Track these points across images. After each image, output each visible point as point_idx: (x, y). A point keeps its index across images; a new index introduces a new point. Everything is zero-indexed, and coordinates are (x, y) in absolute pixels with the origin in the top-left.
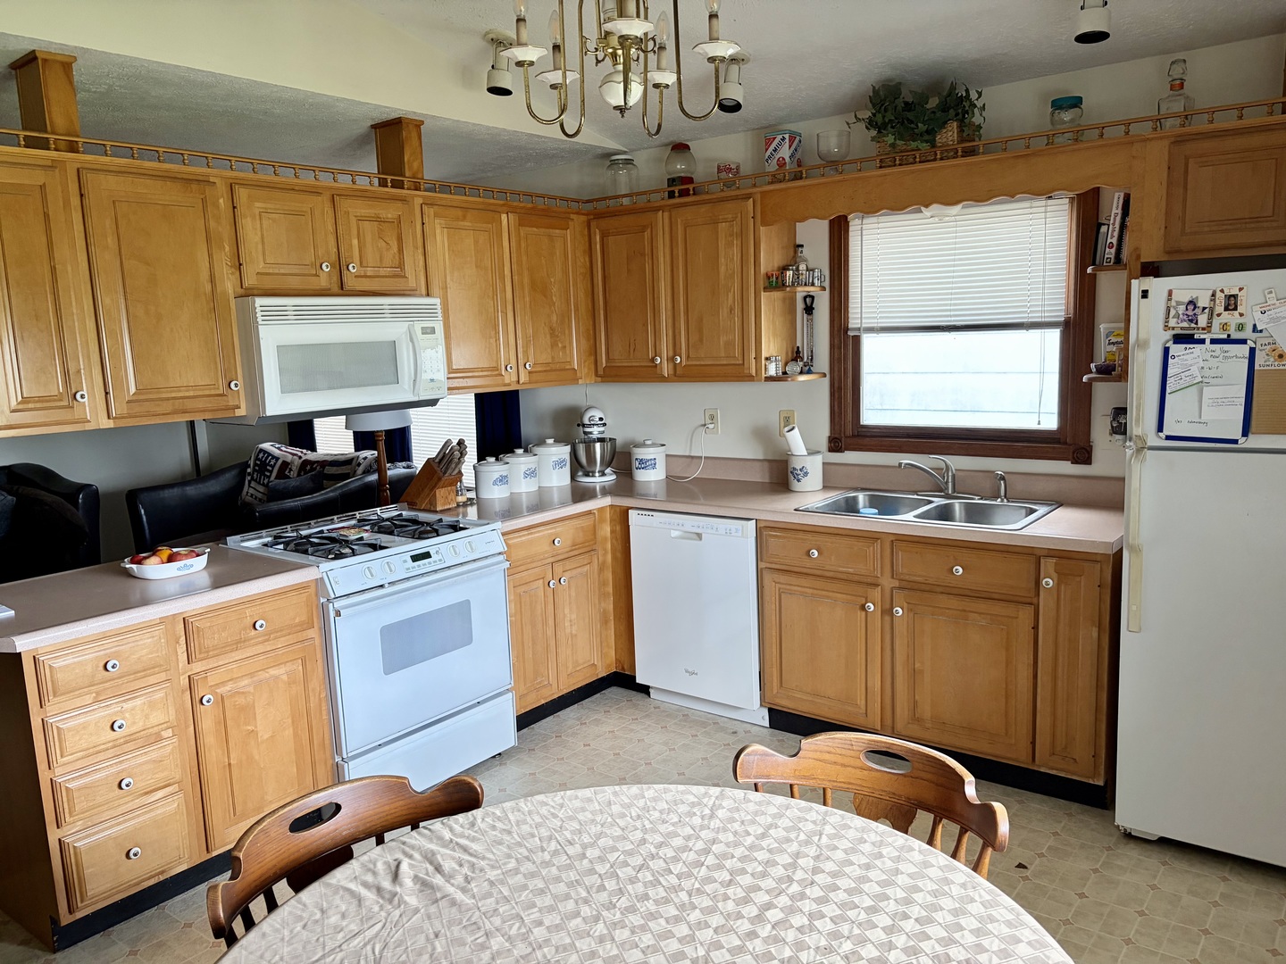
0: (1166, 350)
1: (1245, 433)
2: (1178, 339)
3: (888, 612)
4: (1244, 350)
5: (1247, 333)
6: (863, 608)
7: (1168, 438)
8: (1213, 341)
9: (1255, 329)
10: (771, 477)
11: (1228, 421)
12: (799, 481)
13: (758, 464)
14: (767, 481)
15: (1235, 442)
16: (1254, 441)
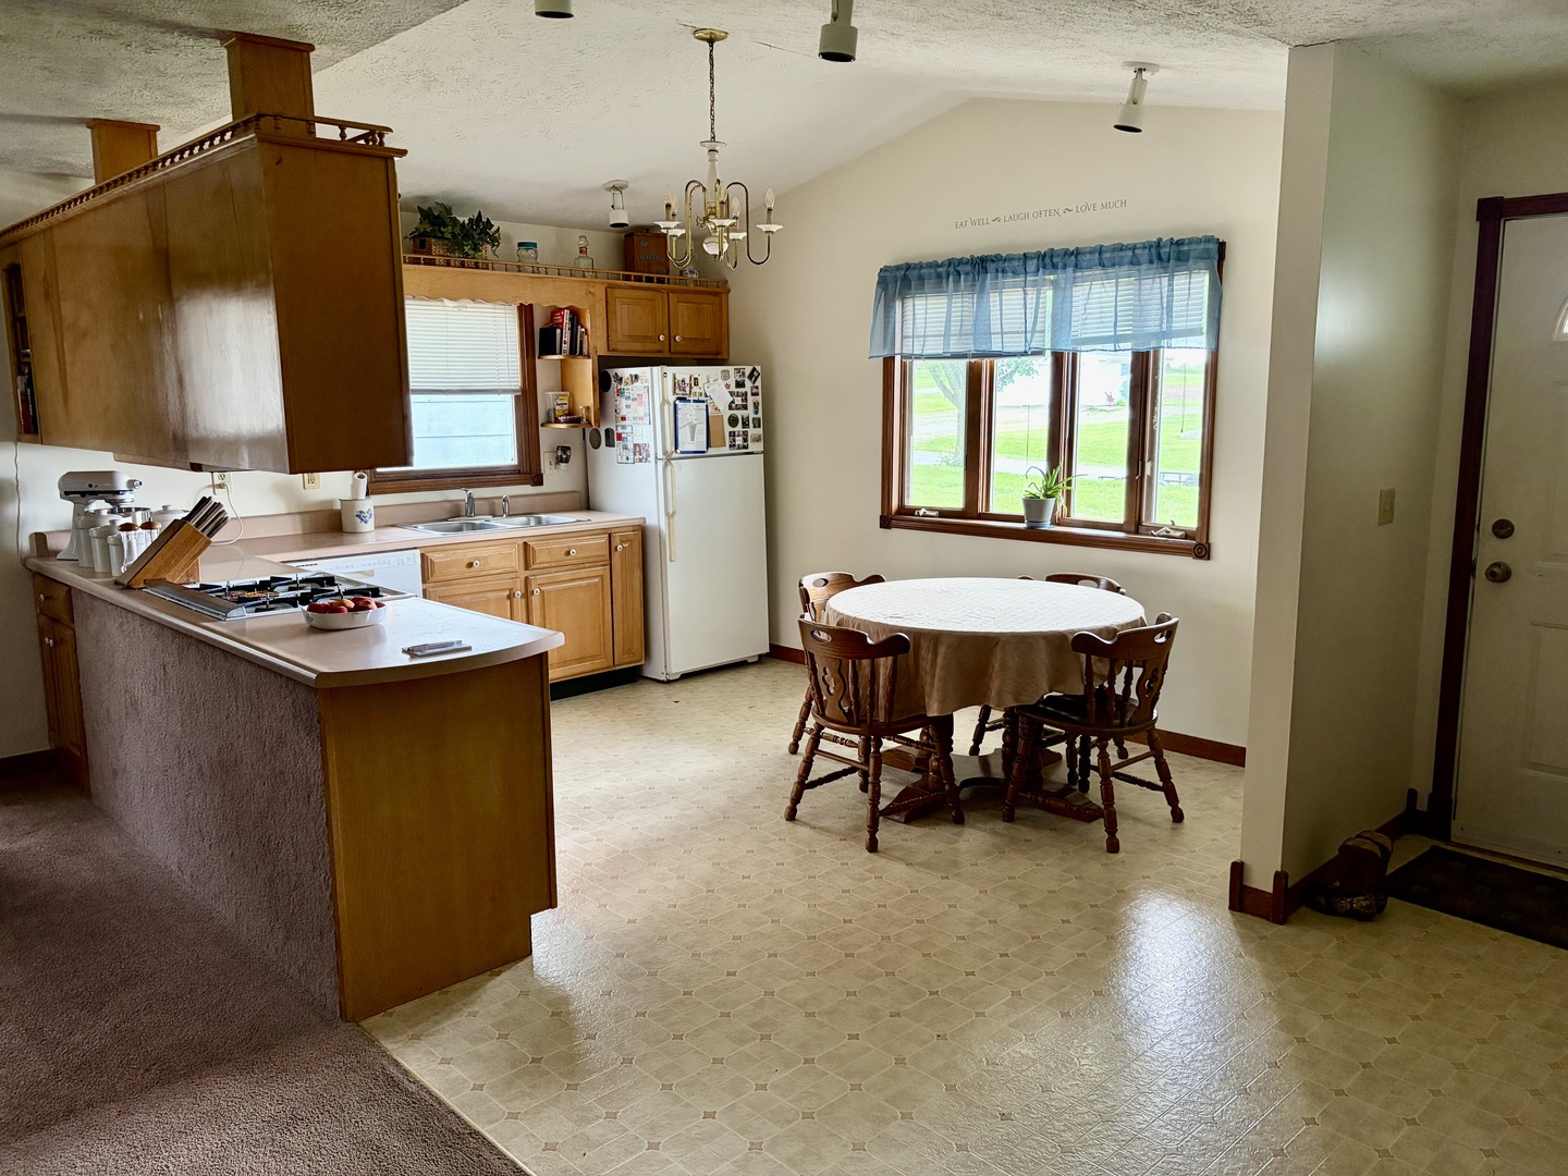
0: (675, 405)
1: (708, 446)
2: (682, 399)
3: (527, 594)
4: (703, 405)
5: (703, 398)
6: (510, 597)
7: (682, 452)
8: (694, 401)
9: (706, 396)
10: (304, 528)
11: (700, 442)
12: (366, 522)
13: (288, 517)
14: (300, 532)
15: (704, 452)
16: (712, 451)
